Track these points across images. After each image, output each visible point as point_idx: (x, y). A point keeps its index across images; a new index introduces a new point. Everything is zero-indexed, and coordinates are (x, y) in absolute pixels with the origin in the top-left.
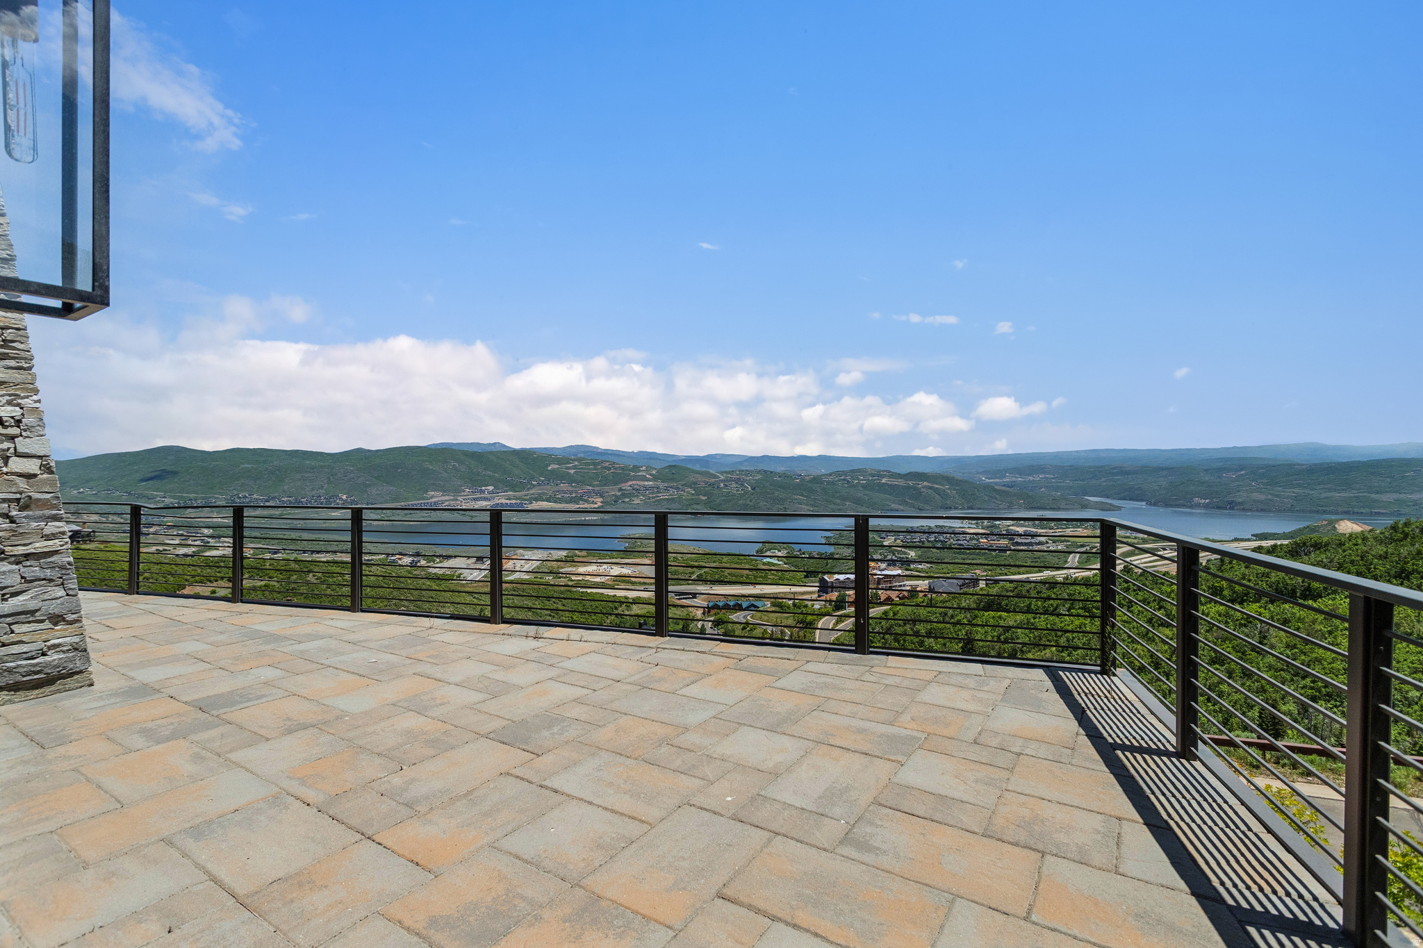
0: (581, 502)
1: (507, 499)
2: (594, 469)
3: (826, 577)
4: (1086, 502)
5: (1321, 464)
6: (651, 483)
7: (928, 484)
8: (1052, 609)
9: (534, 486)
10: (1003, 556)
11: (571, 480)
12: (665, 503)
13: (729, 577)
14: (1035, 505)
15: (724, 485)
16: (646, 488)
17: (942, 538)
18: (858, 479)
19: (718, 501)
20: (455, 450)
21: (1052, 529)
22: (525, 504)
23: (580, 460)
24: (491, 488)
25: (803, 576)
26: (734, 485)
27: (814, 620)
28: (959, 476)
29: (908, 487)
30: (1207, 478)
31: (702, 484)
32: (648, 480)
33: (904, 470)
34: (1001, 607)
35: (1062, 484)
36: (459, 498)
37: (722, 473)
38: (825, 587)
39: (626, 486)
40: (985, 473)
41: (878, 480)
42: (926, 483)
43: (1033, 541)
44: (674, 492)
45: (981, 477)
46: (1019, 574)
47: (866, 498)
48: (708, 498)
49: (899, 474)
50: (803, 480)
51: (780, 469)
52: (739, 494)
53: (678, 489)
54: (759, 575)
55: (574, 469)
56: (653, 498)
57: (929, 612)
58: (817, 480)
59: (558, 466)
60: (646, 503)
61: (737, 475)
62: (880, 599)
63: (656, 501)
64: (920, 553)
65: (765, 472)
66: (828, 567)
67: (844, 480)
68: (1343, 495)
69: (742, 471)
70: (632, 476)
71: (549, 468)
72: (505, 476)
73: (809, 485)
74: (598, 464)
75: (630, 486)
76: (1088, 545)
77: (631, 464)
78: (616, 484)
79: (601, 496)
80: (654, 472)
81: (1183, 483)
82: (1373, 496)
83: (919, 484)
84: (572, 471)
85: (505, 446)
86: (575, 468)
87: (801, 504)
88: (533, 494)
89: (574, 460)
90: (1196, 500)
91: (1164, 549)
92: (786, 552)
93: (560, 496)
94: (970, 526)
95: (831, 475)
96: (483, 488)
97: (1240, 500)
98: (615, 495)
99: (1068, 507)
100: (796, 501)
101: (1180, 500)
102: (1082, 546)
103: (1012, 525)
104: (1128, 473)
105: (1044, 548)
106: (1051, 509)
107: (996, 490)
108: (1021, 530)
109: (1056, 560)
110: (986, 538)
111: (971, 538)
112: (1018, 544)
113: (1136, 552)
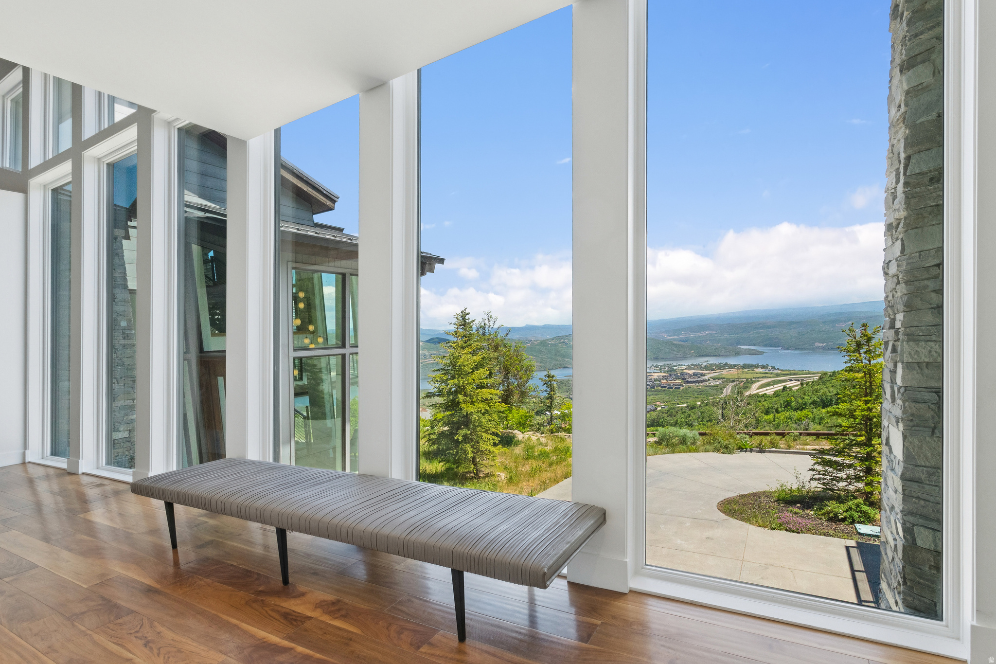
4: (739, 350)
21: (713, 370)
30: (824, 328)
35: (722, 338)
40: (667, 332)
43: (699, 379)
45: (664, 335)
50: (533, 344)
58: (543, 343)
67: (563, 342)
73: (538, 347)
76: (738, 380)
81: (808, 332)
90: (817, 344)
91: (791, 380)
94: (656, 371)
95: (553, 339)
99: (726, 353)
101: (805, 344)
102: (733, 381)
103: (686, 369)
104: (769, 327)
105: (707, 384)
106: (714, 356)
107: (674, 344)
108: (691, 372)
109: (715, 392)
110: (666, 379)
111: (656, 380)
112: (688, 382)
113: (771, 383)
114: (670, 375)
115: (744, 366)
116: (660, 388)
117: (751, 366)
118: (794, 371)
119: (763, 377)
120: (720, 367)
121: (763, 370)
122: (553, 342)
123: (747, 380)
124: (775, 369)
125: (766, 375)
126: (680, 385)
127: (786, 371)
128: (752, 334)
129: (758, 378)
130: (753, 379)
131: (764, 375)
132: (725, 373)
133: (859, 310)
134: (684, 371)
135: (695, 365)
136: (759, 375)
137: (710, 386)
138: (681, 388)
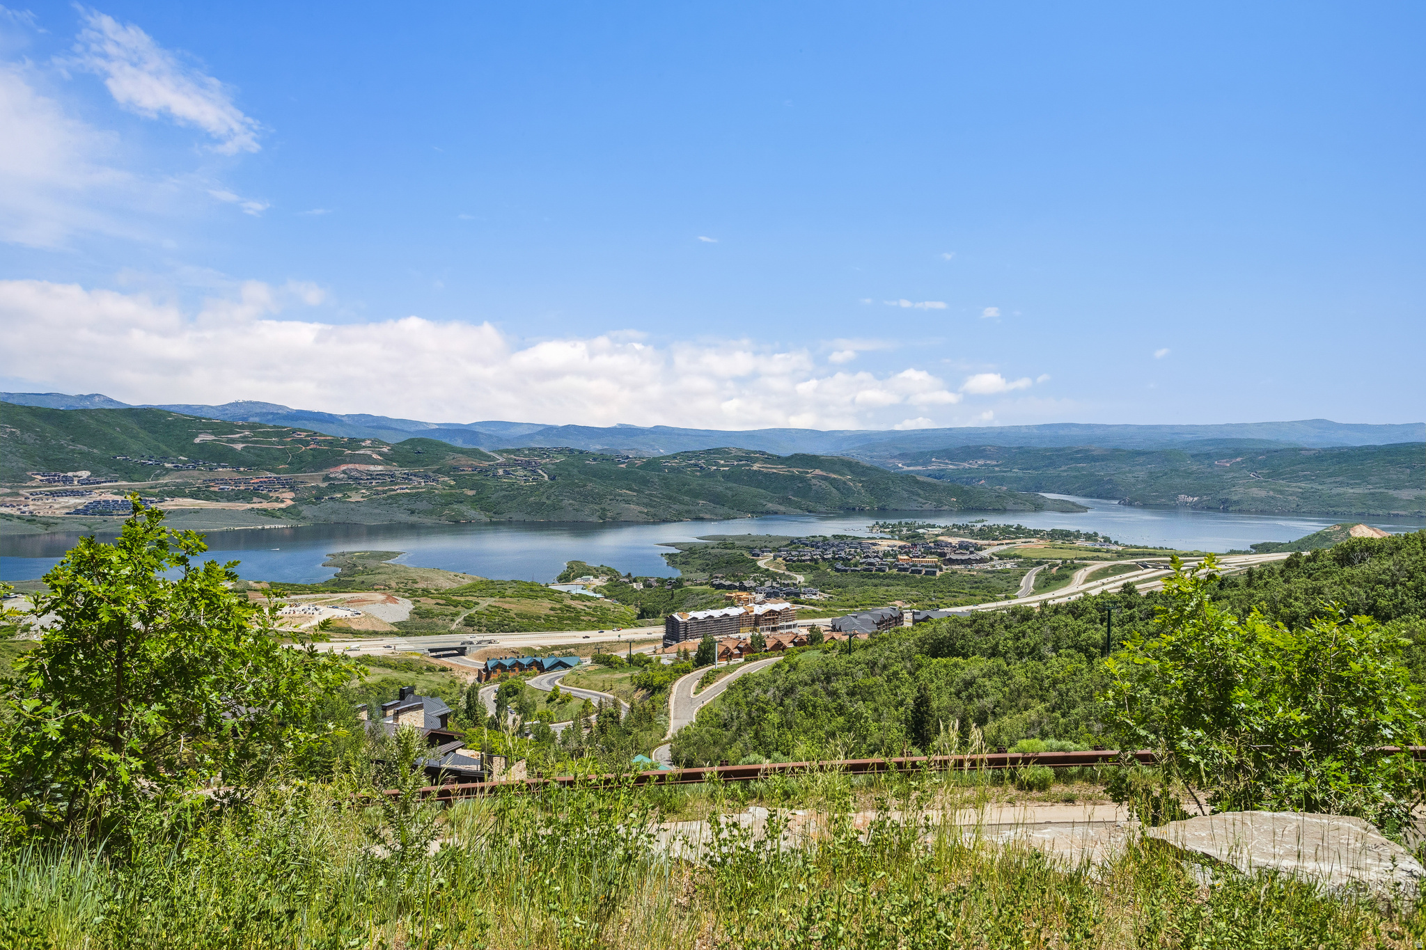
0: (255, 499)
1: (116, 494)
2: (279, 443)
3: (676, 616)
4: (1041, 501)
5: (1332, 449)
6: (380, 468)
7: (821, 473)
8: (1028, 650)
9: (168, 471)
10: (930, 580)
11: (236, 461)
12: (405, 501)
13: (517, 619)
14: (972, 504)
15: (505, 471)
16: (372, 476)
17: (843, 555)
18: (717, 464)
19: (494, 497)
20: (14, 406)
21: (996, 539)
22: (152, 502)
23: (252, 427)
24: (85, 474)
25: (635, 616)
26: (521, 473)
27: (666, 682)
28: (865, 461)
29: (793, 478)
30: (1195, 468)
31: (469, 471)
32: (376, 463)
33: (786, 451)
34: (954, 650)
35: (1009, 474)
36: (21, 492)
37: (501, 452)
38: (674, 633)
39: (338, 472)
41: (748, 465)
42: (818, 472)
43: (972, 557)
44: (420, 483)
45: (896, 461)
46: (956, 605)
47: (730, 493)
48: (478, 493)
49: (779, 457)
50: (631, 464)
51: (595, 447)
52: (530, 486)
53: (426, 477)
54: (567, 618)
55: (243, 442)
56: (384, 492)
57: (849, 662)
58: (653, 464)
59: (213, 437)
60: (371, 501)
61: (525, 456)
62: (765, 646)
63: (390, 497)
64: (811, 577)
65: (571, 451)
66: (674, 601)
67: (696, 465)
68: (1357, 491)
69: (534, 449)
70: (347, 456)
71: (197, 440)
72: (112, 453)
73: (641, 472)
74: (287, 434)
75: (344, 472)
76: (1047, 563)
77: (343, 434)
78: (318, 468)
79: (292, 489)
80: (385, 450)
81: (1166, 474)
82: (1391, 492)
83: (808, 473)
84: (239, 447)
85: (112, 401)
86: (244, 440)
87: (628, 502)
88: (166, 485)
89: (242, 427)
90: (1182, 498)
91: (1146, 567)
92: (606, 578)
93: (216, 489)
94: (883, 535)
95: (675, 458)
96: (70, 474)
97: (1235, 498)
98: (317, 488)
99: (1016, 507)
100: (620, 498)
101: (1162, 497)
102: (1039, 564)
103: (942, 534)
104: (1095, 459)
105: (987, 567)
106: (994, 510)
107: (917, 482)
108: (955, 541)
109: (1004, 584)
110: (907, 553)
111: (886, 555)
112: (952, 562)
113: (1110, 571)
114: (915, 545)
115: (1054, 535)
116: (895, 571)
117: (1065, 535)
118: (1146, 548)
119: (1093, 559)
120: (1007, 532)
121: (1089, 544)
122: (674, 463)
123: (1065, 562)
124: (1110, 542)
125: (1100, 554)
126: (936, 566)
127: (1131, 547)
128: (1065, 471)
129: (1085, 559)
130: (1075, 561)
131: (1095, 554)
132: (1020, 545)
133: (1250, 437)
134: (940, 538)
135: (959, 528)
136: (1084, 554)
137: (994, 572)
138: (938, 574)
